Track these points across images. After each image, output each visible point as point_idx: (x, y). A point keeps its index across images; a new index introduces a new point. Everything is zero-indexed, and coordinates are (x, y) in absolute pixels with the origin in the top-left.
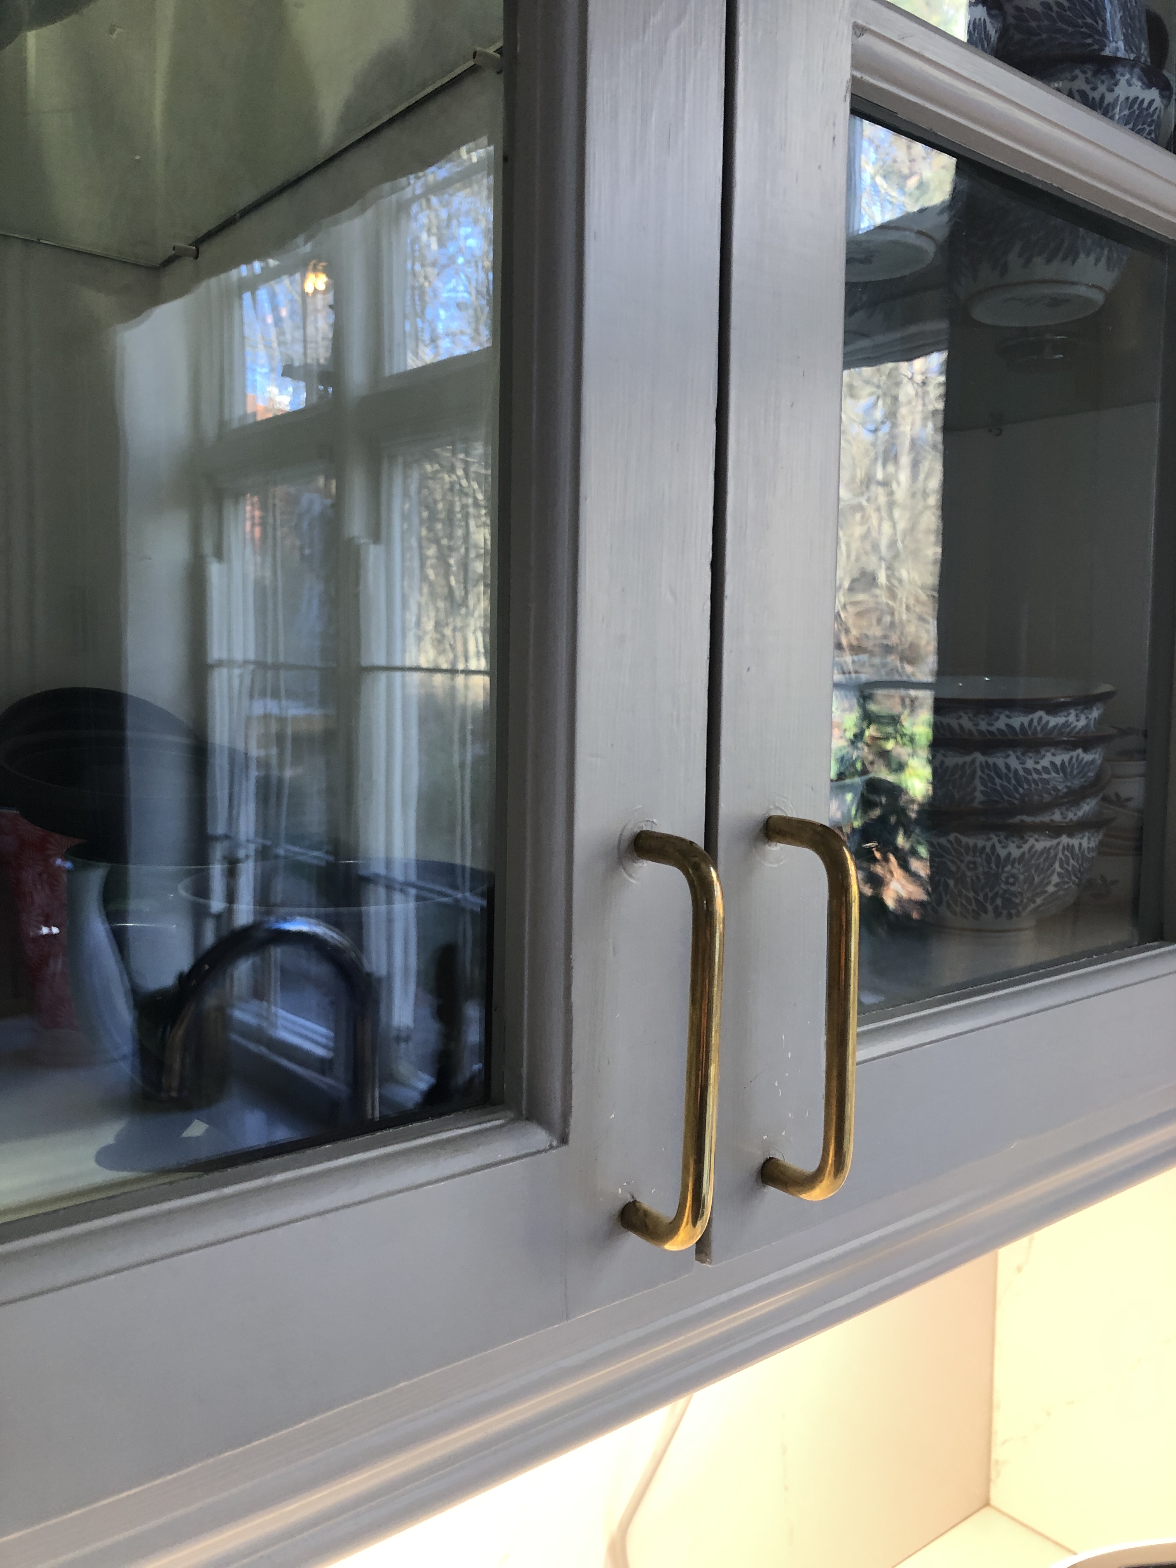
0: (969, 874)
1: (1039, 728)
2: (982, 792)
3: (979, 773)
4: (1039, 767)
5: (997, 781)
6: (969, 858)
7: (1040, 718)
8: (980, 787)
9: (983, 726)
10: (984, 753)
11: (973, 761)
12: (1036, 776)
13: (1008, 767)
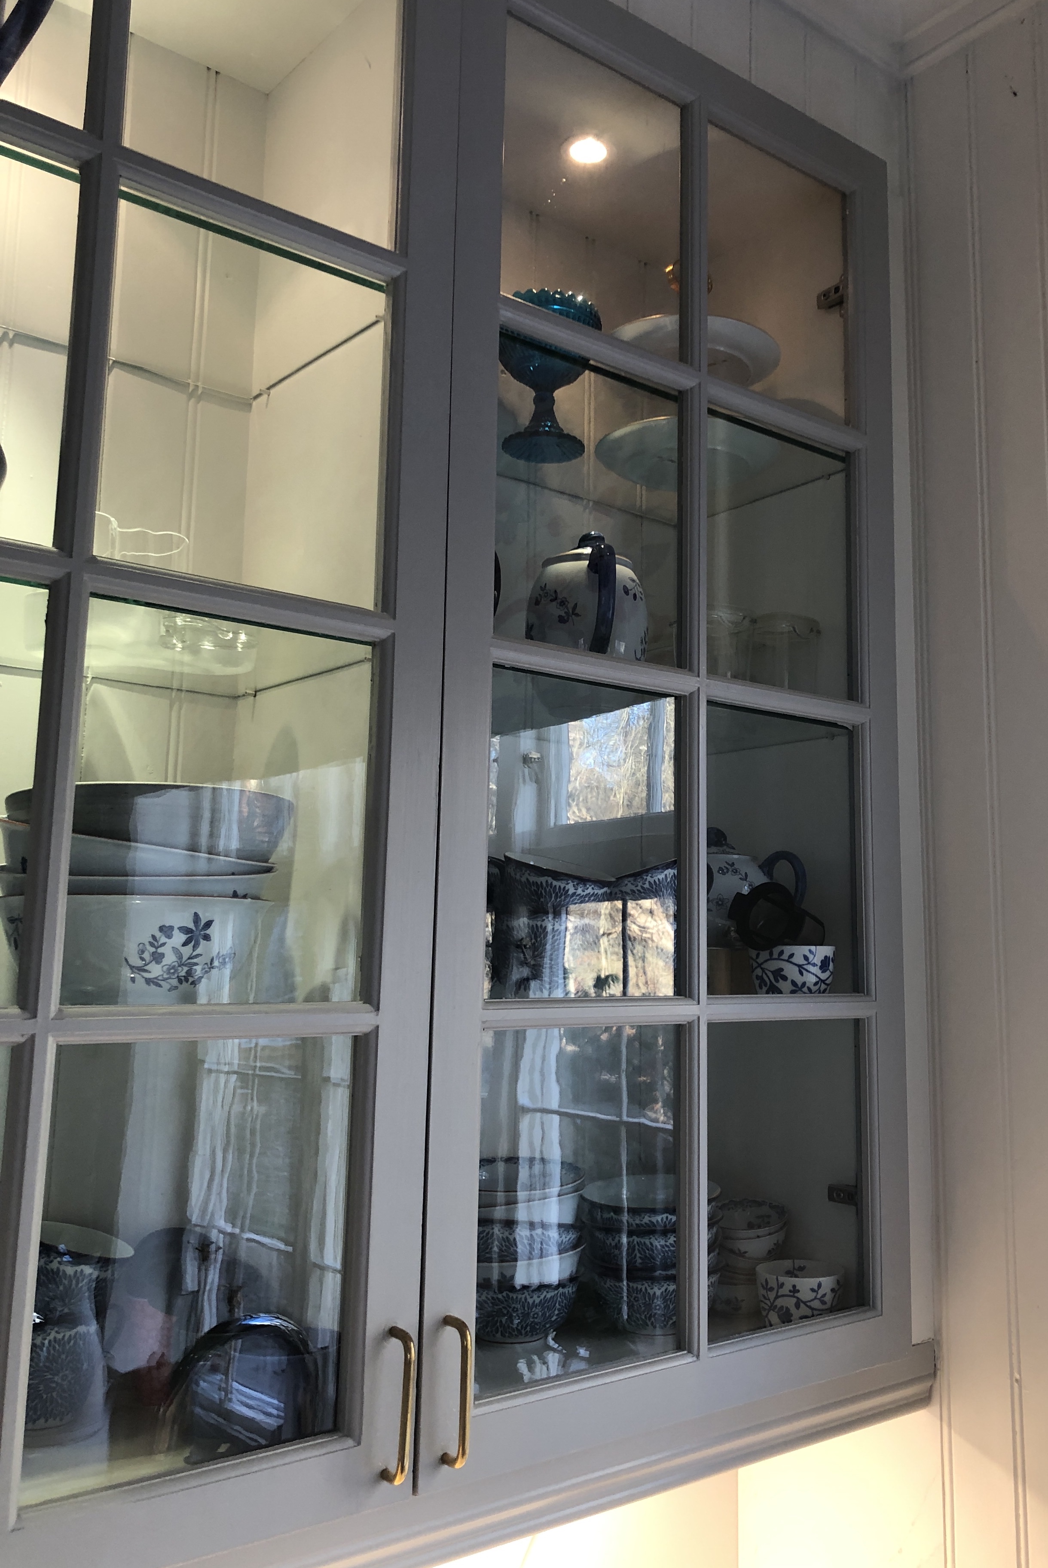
0: (635, 1304)
1: (667, 1223)
2: (640, 1257)
3: (637, 1247)
4: (668, 1244)
5: (647, 1251)
6: (635, 1295)
7: (667, 1218)
8: (638, 1255)
9: (638, 1222)
10: (638, 1237)
11: (634, 1240)
12: (667, 1249)
13: (651, 1244)
